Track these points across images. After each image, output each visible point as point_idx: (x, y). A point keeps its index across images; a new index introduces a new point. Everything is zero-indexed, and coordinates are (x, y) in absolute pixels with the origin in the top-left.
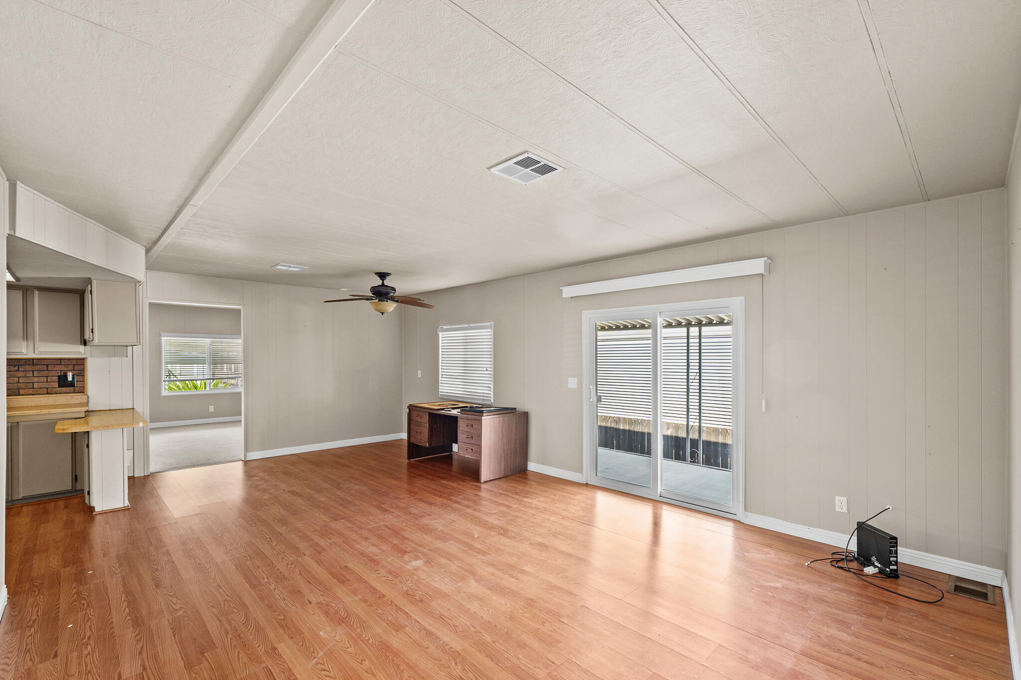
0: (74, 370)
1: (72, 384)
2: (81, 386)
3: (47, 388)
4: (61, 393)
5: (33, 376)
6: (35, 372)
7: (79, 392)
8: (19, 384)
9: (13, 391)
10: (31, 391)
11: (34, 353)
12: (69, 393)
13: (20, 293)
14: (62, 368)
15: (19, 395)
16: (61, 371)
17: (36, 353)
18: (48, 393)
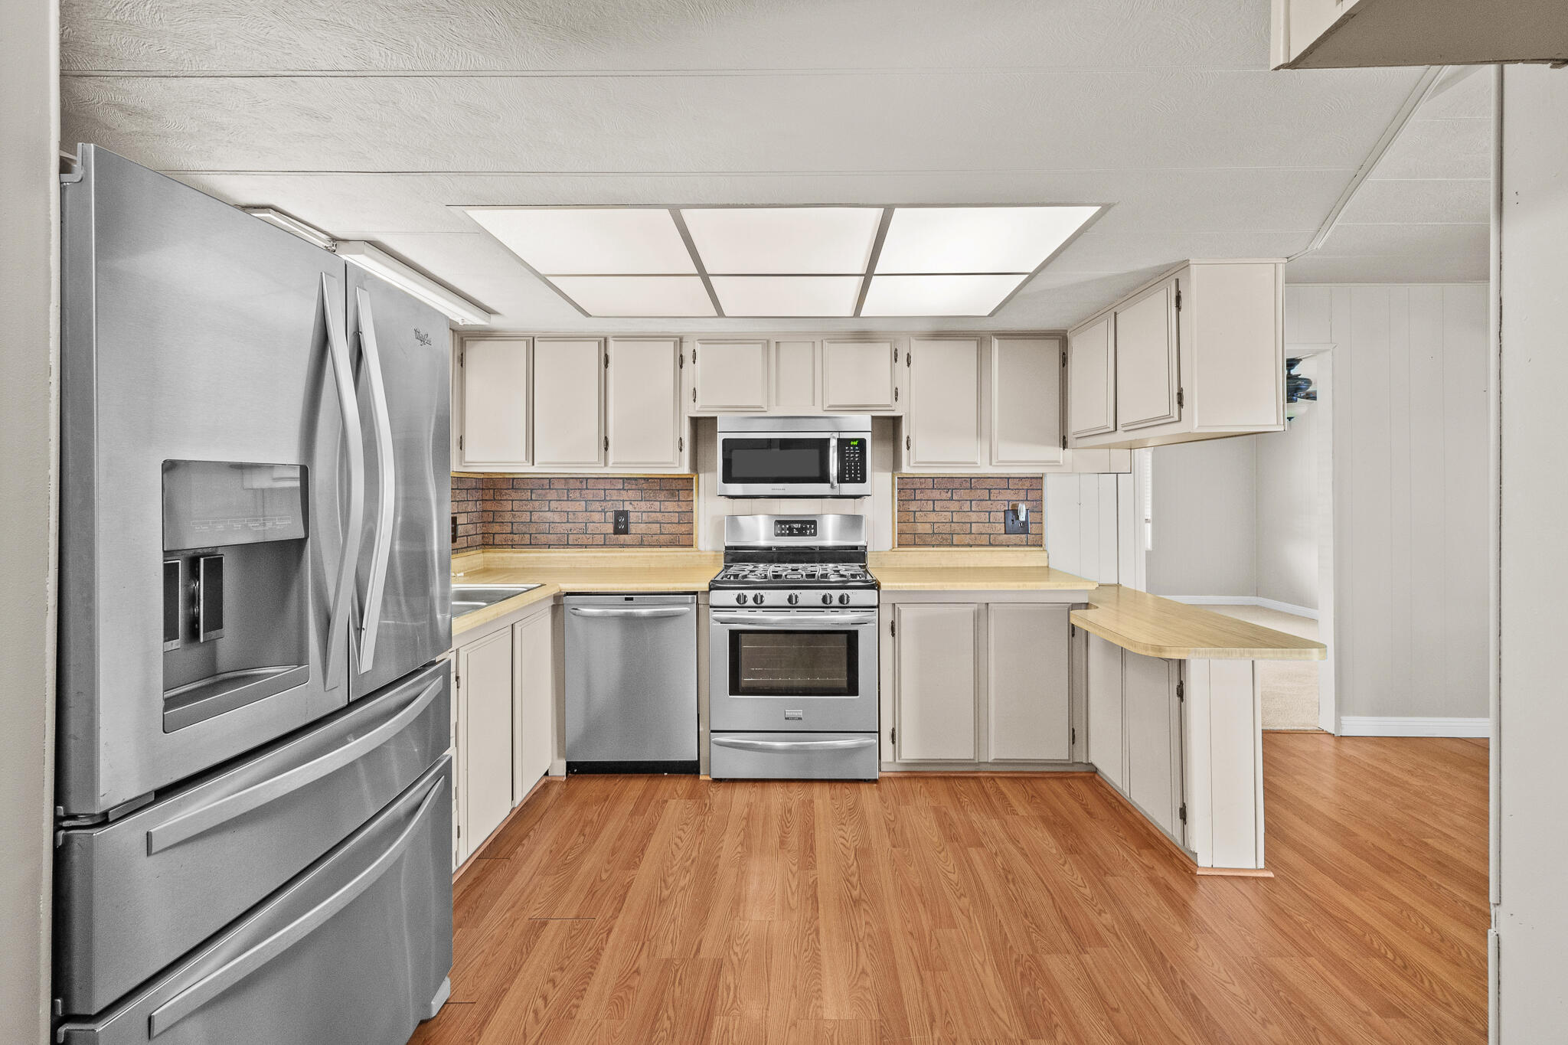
0: (1027, 500)
1: (1024, 528)
2: (1037, 532)
3: (990, 534)
4: (1008, 546)
5: (971, 511)
6: (973, 502)
7: (1034, 545)
8: (953, 525)
9: (944, 536)
10: (967, 539)
11: (991, 464)
12: (1020, 545)
13: (972, 345)
14: (1009, 495)
15: (952, 545)
16: (1009, 501)
17: (993, 464)
18: (991, 545)
